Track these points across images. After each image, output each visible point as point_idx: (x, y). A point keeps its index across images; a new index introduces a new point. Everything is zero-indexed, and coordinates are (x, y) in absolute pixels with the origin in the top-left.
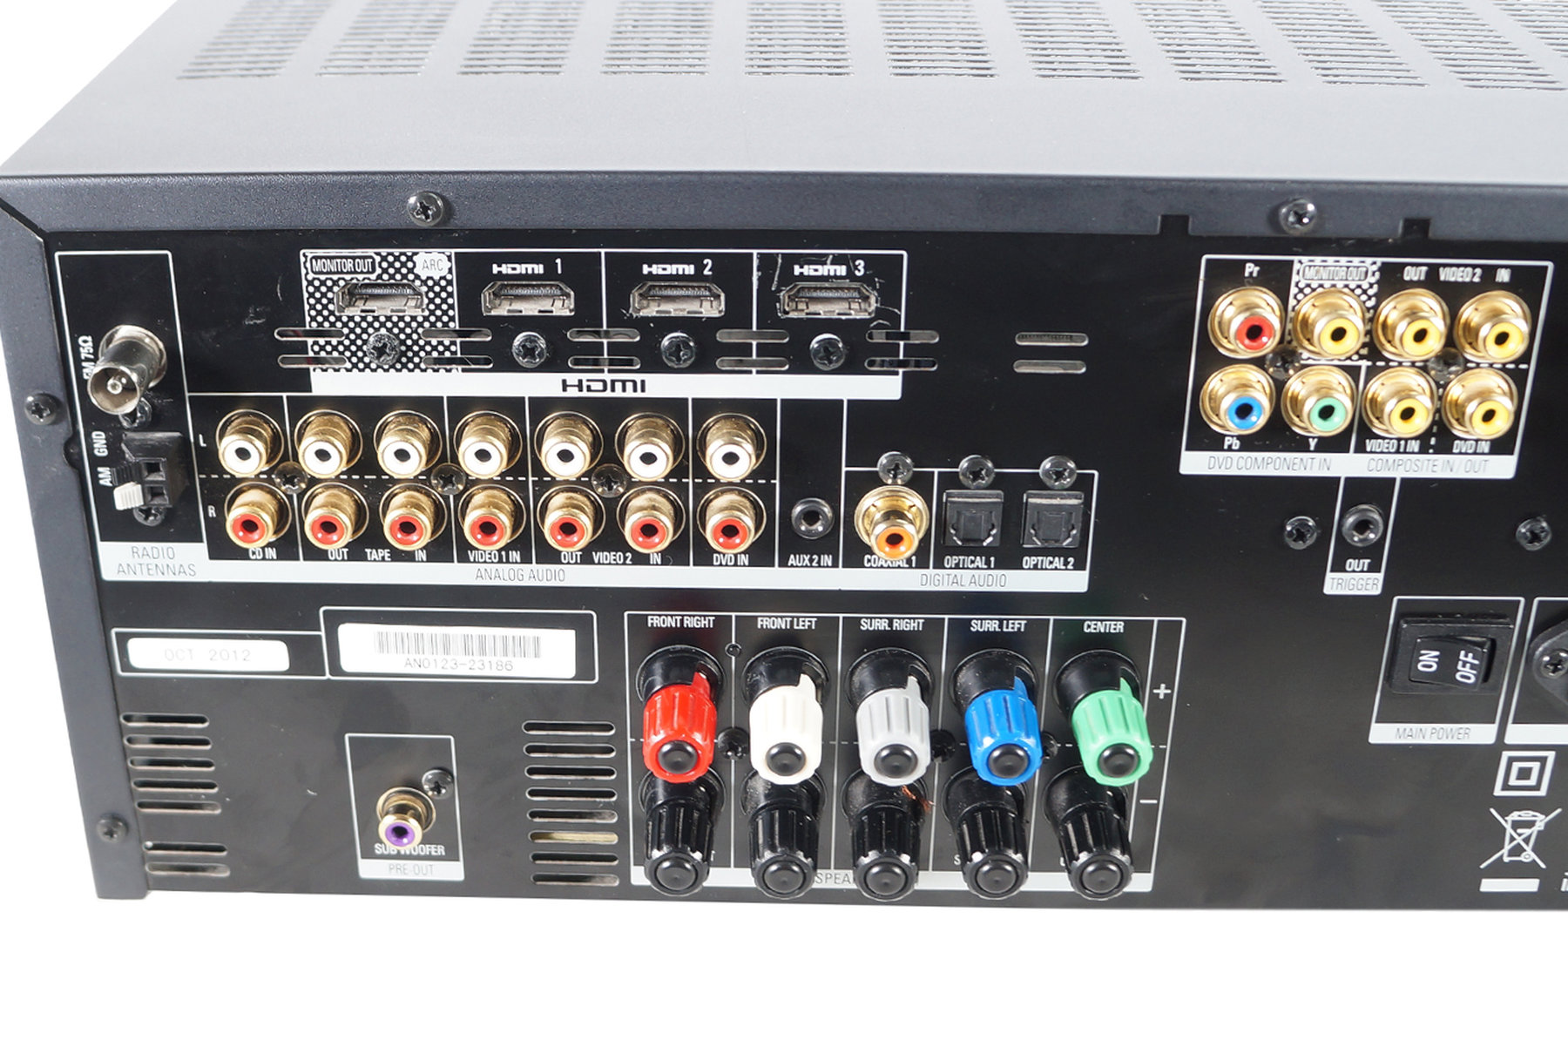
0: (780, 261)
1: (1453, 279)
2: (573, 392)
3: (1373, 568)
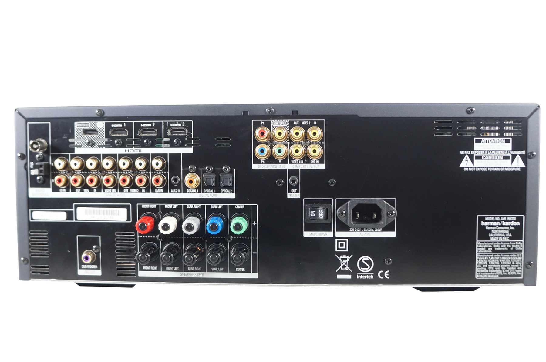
0: (168, 123)
1: (305, 124)
2: (127, 153)
3: (298, 191)
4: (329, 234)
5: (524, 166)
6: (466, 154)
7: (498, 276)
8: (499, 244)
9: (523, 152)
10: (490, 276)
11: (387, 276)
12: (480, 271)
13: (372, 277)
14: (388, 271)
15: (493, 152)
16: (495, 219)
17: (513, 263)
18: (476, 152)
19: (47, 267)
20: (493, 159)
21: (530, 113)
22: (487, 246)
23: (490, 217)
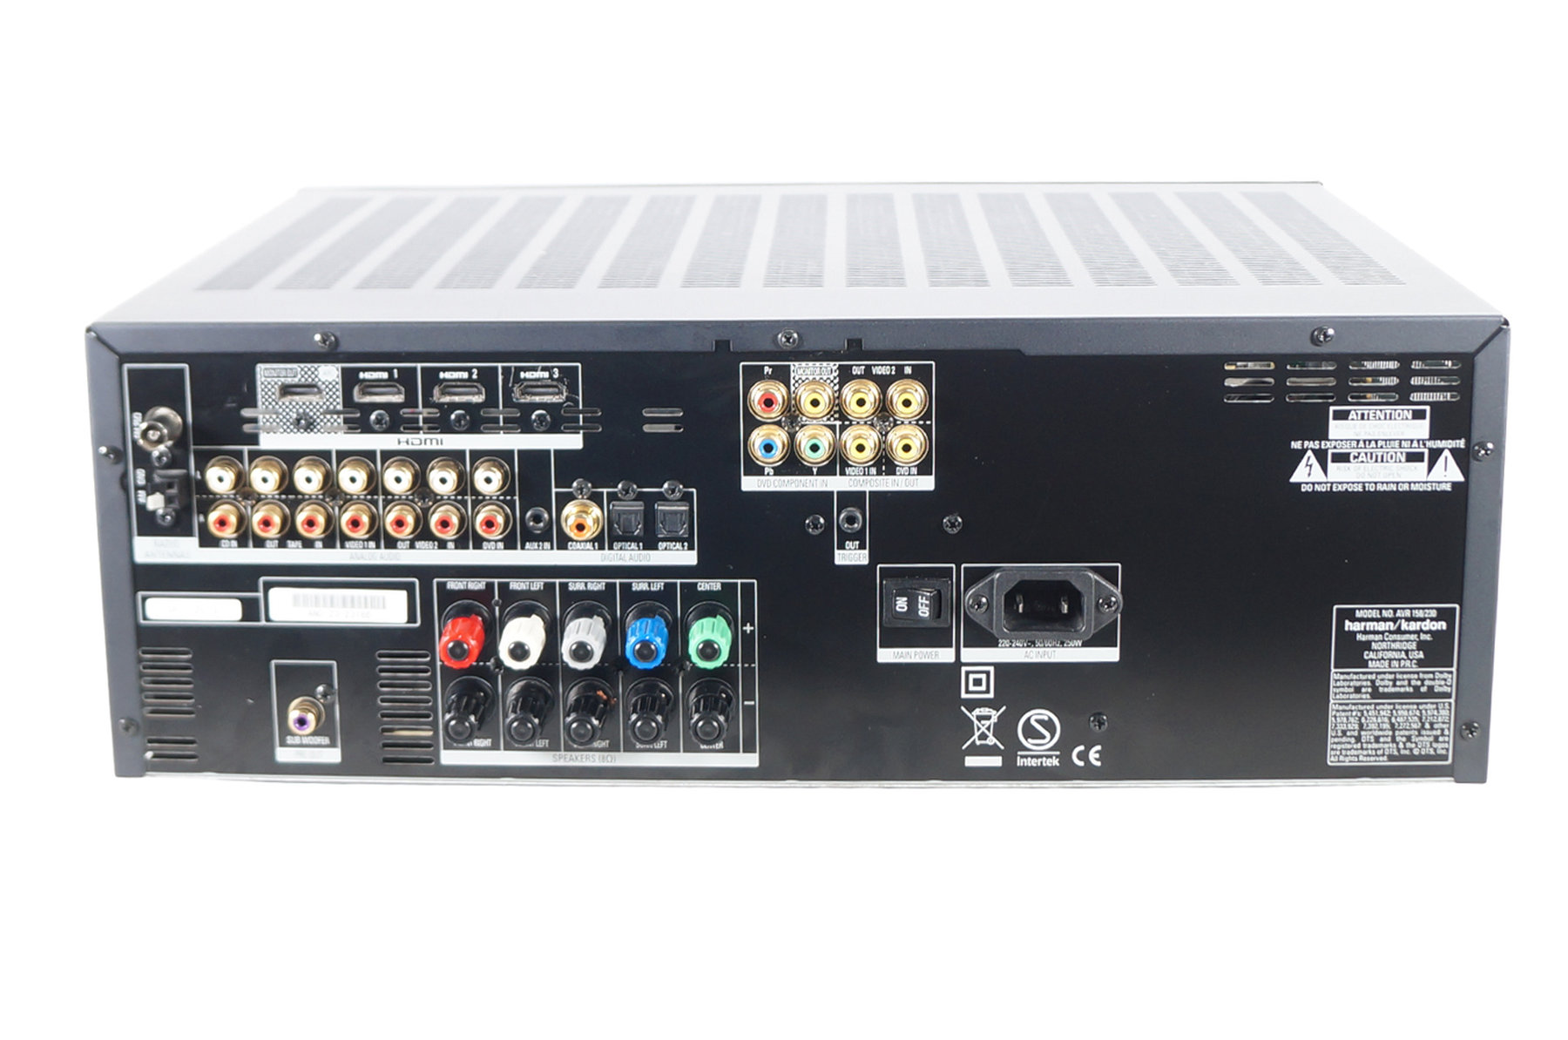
0: (513, 370)
1: (880, 373)
2: (404, 447)
3: (862, 547)
4: (945, 655)
5: (1460, 478)
6: (1307, 449)
7: (1385, 758)
8: (1392, 677)
9: (1461, 443)
10: (1365, 759)
11: (1097, 759)
12: (1339, 747)
13: (1055, 762)
14: (1098, 748)
15: (1380, 444)
16: (1381, 614)
17: (1427, 726)
18: (1333, 443)
19: (192, 742)
20: (1379, 459)
21: (1481, 341)
22: (1358, 684)
23: (1368, 609)
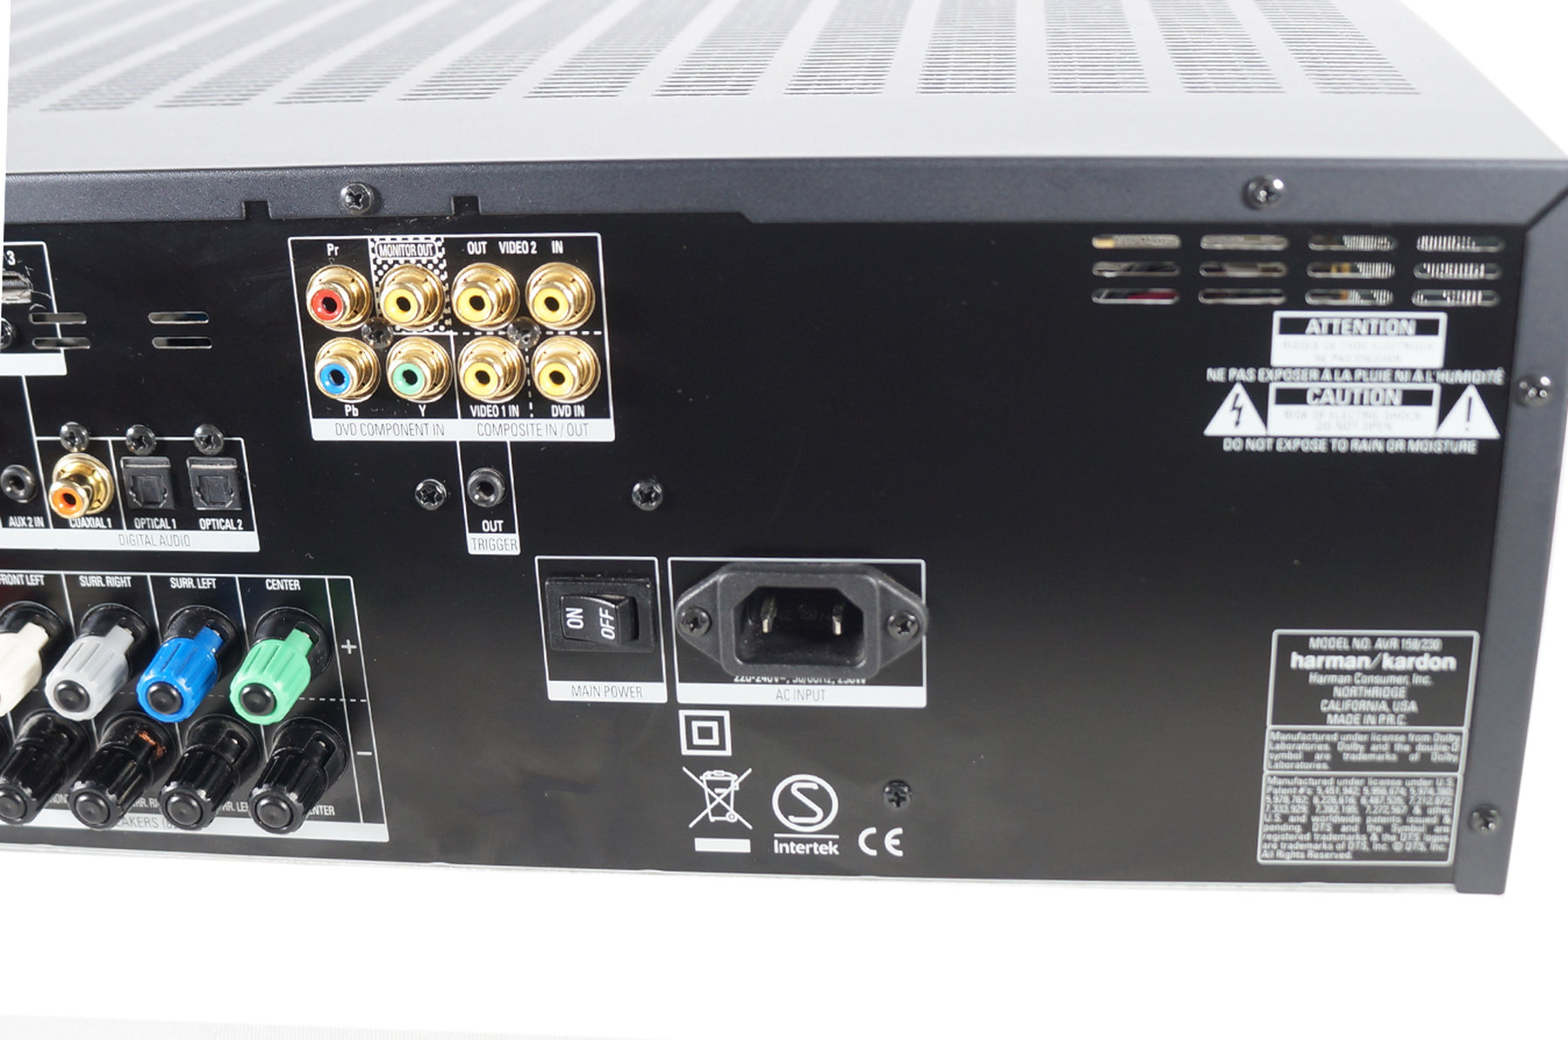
1: (512, 252)
3: (508, 528)
4: (652, 693)
5: (1491, 432)
6: (1235, 382)
7: (1348, 855)
8: (1364, 738)
9: (1496, 376)
10: (1316, 856)
11: (895, 847)
12: (1276, 838)
13: (833, 849)
14: (899, 831)
15: (1358, 374)
16: (1350, 643)
17: (1417, 810)
18: (1279, 373)
20: (1357, 400)
21: (1541, 204)
22: (1309, 748)
23: (1329, 636)
